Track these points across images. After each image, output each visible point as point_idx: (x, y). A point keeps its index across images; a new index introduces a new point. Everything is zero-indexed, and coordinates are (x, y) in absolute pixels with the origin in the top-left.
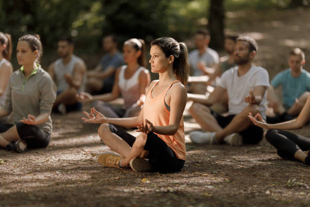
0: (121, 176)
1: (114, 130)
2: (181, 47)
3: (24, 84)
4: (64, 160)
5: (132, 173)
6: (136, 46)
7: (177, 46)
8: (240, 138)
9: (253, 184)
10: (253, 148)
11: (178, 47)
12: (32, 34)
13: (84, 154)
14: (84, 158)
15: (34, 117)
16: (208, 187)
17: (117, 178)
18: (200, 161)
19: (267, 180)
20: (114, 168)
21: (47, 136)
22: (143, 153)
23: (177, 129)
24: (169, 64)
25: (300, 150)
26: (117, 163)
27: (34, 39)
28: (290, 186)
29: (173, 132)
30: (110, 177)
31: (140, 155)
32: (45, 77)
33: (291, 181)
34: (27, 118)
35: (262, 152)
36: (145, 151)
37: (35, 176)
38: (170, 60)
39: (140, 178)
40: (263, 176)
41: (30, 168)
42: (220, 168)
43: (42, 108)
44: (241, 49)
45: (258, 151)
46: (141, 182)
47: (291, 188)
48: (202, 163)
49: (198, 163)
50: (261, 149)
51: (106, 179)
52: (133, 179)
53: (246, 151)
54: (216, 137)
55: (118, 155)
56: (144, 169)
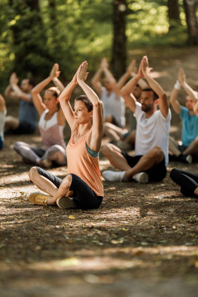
0: (50, 213)
1: (42, 173)
5: (58, 210)
6: (55, 95)
8: (147, 176)
10: (158, 186)
13: (14, 193)
14: (14, 196)
16: (124, 222)
17: (47, 215)
18: (114, 198)
19: (172, 215)
24: (91, 118)
26: (45, 201)
28: (192, 221)
30: (42, 214)
31: (66, 194)
33: (192, 217)
35: (166, 189)
38: (91, 114)
39: (66, 214)
40: (169, 212)
42: (132, 205)
45: (163, 188)
46: (68, 219)
47: (193, 223)
48: (116, 201)
49: (113, 200)
50: (165, 186)
51: (38, 216)
52: (61, 216)
53: (152, 188)
54: (126, 175)
55: (46, 194)
56: (69, 207)
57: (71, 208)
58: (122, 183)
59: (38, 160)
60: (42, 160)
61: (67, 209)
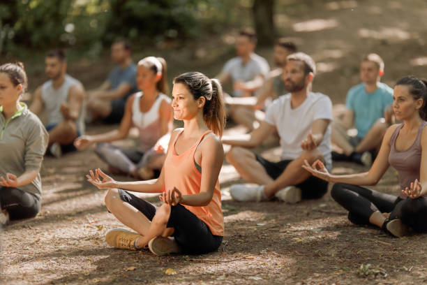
0: (137, 264)
1: (126, 198)
2: (214, 86)
3: (3, 129)
4: (60, 239)
5: (152, 258)
6: (154, 68)
7: (208, 84)
9: (315, 272)
10: (314, 208)
11: (210, 86)
12: (13, 62)
13: (88, 227)
14: (87, 233)
15: (15, 176)
16: (254, 278)
17: (132, 268)
18: (243, 233)
19: (333, 262)
20: (127, 249)
21: (36, 202)
22: (167, 230)
23: (212, 196)
24: (199, 108)
25: (378, 211)
26: (132, 243)
27: (16, 70)
28: (362, 274)
29: (206, 202)
30: (123, 267)
31: (163, 232)
32: (31, 120)
33: (364, 267)
34: (5, 178)
35: (327, 213)
36: (169, 229)
37: (22, 269)
38: (200, 103)
39: (163, 266)
40: (328, 255)
41: (15, 254)
42: (270, 246)
43: (27, 163)
44: (294, 71)
45: (322, 212)
46: (164, 273)
47: (364, 277)
48: (246, 237)
49: (240, 236)
50: (326, 208)
51: (118, 270)
52: (154, 268)
53: (306, 212)
54: (265, 192)
55: (132, 231)
56: (168, 252)
57: (172, 254)
58: (259, 205)
59: (132, 168)
60: (138, 169)
61: (166, 255)
